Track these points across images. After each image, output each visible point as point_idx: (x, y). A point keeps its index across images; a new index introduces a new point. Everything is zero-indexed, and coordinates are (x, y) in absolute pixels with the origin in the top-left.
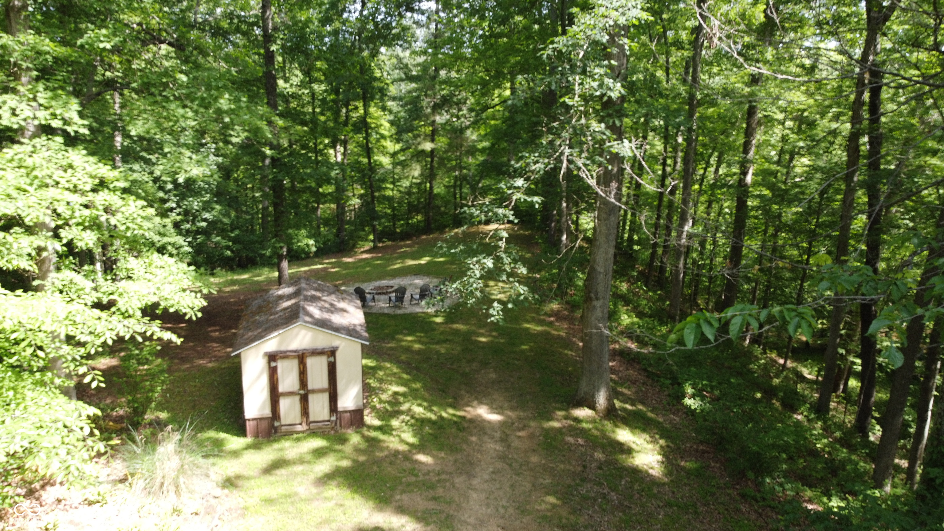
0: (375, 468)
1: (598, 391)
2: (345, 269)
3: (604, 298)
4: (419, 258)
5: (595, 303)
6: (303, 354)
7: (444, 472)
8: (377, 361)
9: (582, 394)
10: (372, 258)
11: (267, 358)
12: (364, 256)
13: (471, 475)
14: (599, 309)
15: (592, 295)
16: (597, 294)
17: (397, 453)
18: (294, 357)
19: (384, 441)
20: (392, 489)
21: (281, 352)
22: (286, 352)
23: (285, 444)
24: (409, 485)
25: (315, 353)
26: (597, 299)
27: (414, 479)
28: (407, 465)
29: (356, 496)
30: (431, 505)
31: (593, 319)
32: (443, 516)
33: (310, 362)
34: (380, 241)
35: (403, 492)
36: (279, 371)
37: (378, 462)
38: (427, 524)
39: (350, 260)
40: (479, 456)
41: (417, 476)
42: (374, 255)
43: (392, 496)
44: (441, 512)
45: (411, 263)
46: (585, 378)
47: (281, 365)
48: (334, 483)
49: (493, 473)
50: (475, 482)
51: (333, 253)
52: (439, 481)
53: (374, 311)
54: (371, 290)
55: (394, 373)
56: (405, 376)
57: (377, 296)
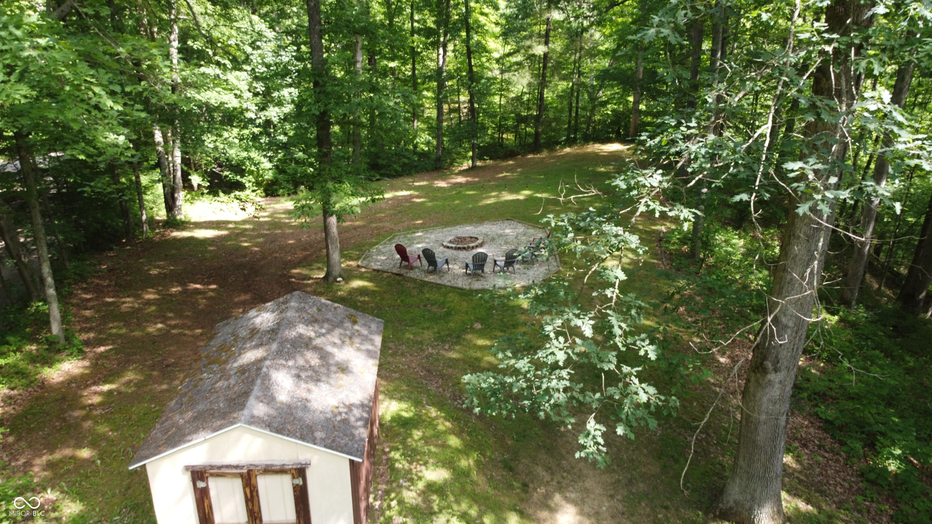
1: (760, 506)
2: (432, 201)
3: (788, 369)
4: (517, 192)
5: (772, 376)
6: (249, 472)
8: (417, 403)
9: (731, 503)
10: (468, 183)
11: (189, 474)
12: (461, 179)
14: (777, 386)
15: (769, 364)
16: (777, 361)
18: (234, 475)
21: (212, 467)
22: (220, 467)
25: (270, 470)
26: (776, 370)
31: (765, 400)
33: (263, 483)
34: (481, 158)
36: (213, 493)
39: (442, 184)
42: (469, 179)
45: (508, 197)
46: (738, 481)
47: (215, 486)
51: (428, 171)
53: (446, 281)
54: (450, 242)
55: (438, 435)
56: (454, 441)
57: (455, 252)
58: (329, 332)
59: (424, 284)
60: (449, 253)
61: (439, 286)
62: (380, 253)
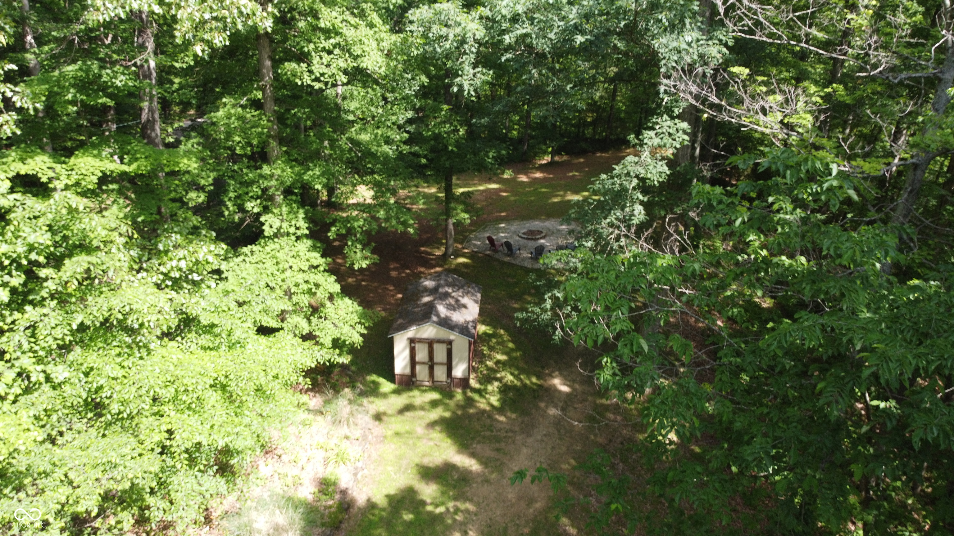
0: (467, 422)
4: (578, 192)
6: (431, 341)
7: (511, 431)
8: (495, 328)
11: (409, 341)
13: (529, 435)
17: (484, 411)
18: (425, 342)
19: (478, 402)
20: (473, 439)
21: (418, 339)
22: (420, 339)
23: (416, 393)
24: (484, 437)
25: (439, 341)
27: (489, 433)
28: (488, 422)
29: (449, 441)
30: (494, 454)
32: (498, 463)
33: (436, 346)
34: (559, 153)
35: (479, 442)
36: (416, 349)
37: (470, 417)
38: (486, 467)
39: (524, 178)
40: (541, 420)
41: (492, 431)
42: (545, 175)
43: (471, 444)
44: (498, 460)
45: (571, 197)
47: (417, 346)
48: (437, 428)
49: (545, 435)
50: (530, 440)
51: (515, 162)
52: (505, 437)
53: (517, 262)
54: (524, 234)
55: (504, 342)
56: (511, 345)
57: (526, 241)
58: (458, 290)
59: (503, 263)
60: (522, 242)
61: (512, 265)
62: (477, 239)
